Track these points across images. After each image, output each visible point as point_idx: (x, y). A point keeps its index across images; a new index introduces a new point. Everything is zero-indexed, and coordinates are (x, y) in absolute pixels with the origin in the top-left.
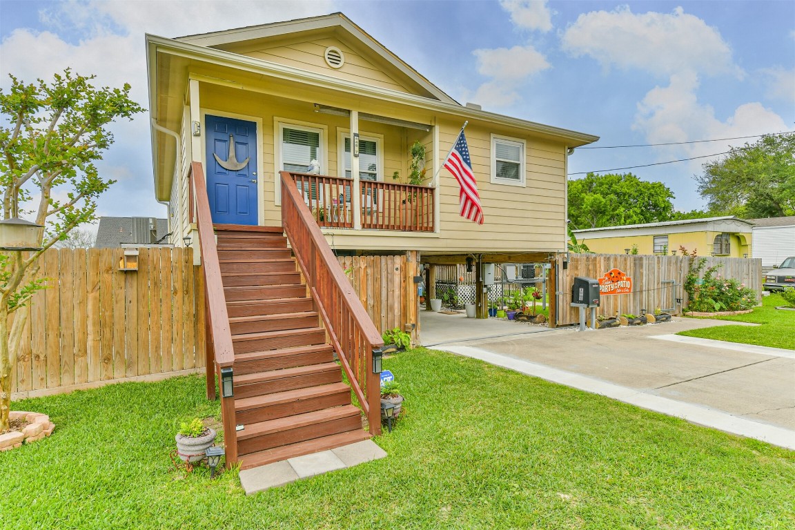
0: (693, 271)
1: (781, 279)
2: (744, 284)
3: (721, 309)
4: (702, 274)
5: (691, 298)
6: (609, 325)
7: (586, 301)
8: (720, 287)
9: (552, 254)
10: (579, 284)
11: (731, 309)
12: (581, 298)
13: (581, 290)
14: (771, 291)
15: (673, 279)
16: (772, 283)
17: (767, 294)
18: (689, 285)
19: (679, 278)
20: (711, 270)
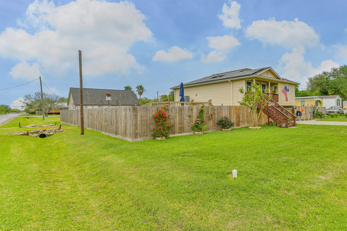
0: (314, 110)
1: (329, 112)
2: (323, 112)
3: (320, 118)
4: (316, 110)
5: (314, 116)
6: (303, 120)
7: (300, 115)
8: (319, 113)
9: (293, 106)
10: (298, 112)
11: (321, 118)
12: (299, 115)
13: (299, 113)
14: (328, 115)
15: (311, 111)
16: (327, 113)
17: (327, 115)
18: (314, 113)
19: (312, 111)
20: (318, 109)
